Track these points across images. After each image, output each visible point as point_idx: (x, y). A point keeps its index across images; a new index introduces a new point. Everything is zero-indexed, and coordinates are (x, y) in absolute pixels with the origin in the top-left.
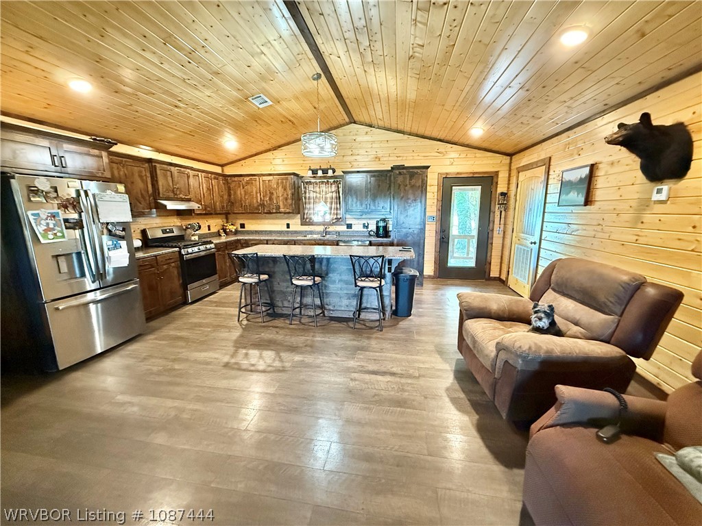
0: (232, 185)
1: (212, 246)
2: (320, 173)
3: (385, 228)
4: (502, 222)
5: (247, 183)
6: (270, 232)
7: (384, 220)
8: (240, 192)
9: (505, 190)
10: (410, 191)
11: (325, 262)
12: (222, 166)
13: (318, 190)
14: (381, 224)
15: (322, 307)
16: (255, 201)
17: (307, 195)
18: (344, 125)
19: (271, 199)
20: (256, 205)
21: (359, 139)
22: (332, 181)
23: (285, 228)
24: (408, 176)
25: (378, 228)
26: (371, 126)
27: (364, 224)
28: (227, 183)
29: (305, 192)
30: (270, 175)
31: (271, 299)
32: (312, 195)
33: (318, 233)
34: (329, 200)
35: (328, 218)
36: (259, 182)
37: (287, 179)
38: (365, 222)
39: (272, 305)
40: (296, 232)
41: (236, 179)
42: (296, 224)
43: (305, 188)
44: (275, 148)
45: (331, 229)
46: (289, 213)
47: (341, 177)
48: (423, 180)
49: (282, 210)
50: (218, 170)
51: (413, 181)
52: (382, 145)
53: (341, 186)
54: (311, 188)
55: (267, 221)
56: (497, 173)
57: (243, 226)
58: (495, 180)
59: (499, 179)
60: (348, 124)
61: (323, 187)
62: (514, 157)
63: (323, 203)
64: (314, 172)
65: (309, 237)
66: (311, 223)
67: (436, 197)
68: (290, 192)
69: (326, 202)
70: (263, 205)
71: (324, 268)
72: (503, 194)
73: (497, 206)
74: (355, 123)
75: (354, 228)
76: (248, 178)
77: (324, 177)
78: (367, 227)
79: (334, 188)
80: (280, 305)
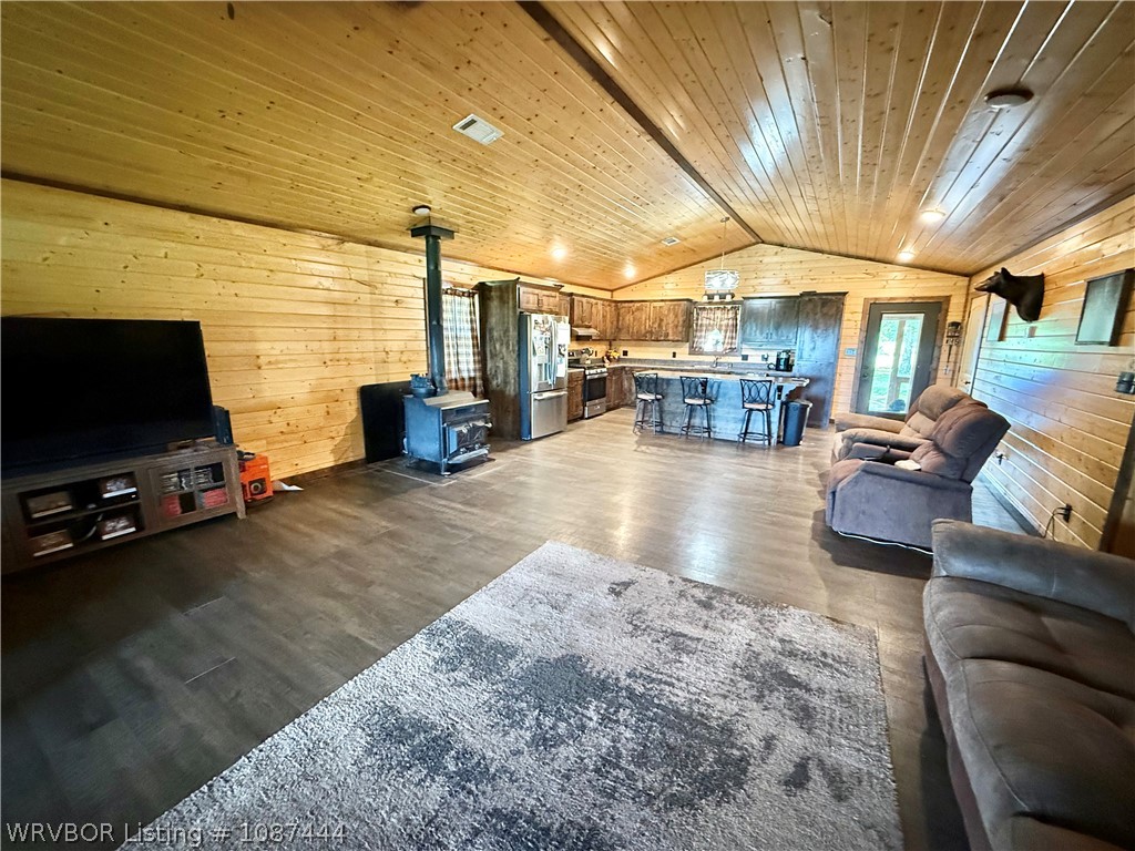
0: (622, 311)
1: (604, 370)
2: (717, 299)
3: (787, 360)
4: (952, 358)
5: (638, 309)
6: (655, 361)
7: (787, 352)
8: (629, 318)
9: (958, 320)
10: (821, 321)
11: (716, 386)
12: (612, 291)
13: (712, 316)
14: (784, 356)
15: (709, 429)
16: (643, 327)
17: (700, 322)
18: (750, 245)
19: (660, 325)
20: (643, 332)
21: (766, 260)
22: (729, 307)
23: (670, 357)
24: (819, 304)
25: (778, 360)
26: (782, 245)
27: (763, 356)
28: (617, 308)
29: (697, 319)
30: (662, 301)
31: (661, 418)
32: (705, 322)
33: (707, 364)
34: (724, 328)
35: (720, 348)
36: (649, 308)
37: (679, 305)
38: (765, 353)
39: (661, 424)
40: (682, 362)
41: (626, 305)
42: (683, 353)
43: (698, 314)
44: (669, 273)
45: (723, 360)
46: (678, 341)
47: (740, 302)
48: (838, 308)
49: (670, 338)
50: (607, 295)
51: (825, 310)
52: (794, 266)
53: (739, 312)
54: (704, 314)
55: (651, 349)
56: (948, 298)
57: (625, 353)
58: (944, 306)
59: (951, 305)
60: (754, 244)
61: (719, 313)
62: (974, 278)
63: (716, 331)
64: (710, 297)
65: (697, 367)
66: (701, 353)
67: (859, 326)
68: (681, 319)
69: (720, 330)
70: (651, 332)
71: (714, 392)
72: (956, 325)
73: (945, 339)
74: (763, 242)
75: (750, 360)
76: (638, 304)
77: (721, 303)
78: (766, 359)
79: (731, 315)
80: (668, 423)
